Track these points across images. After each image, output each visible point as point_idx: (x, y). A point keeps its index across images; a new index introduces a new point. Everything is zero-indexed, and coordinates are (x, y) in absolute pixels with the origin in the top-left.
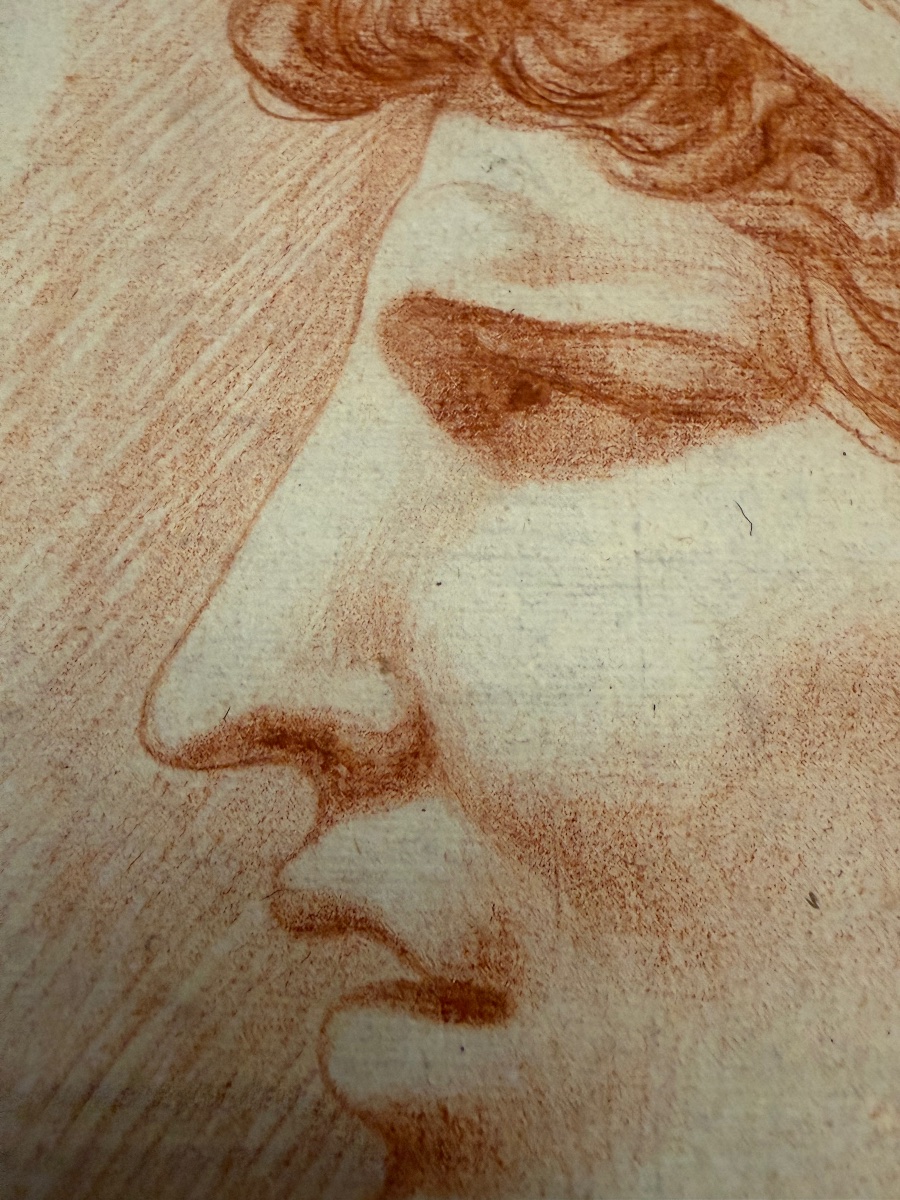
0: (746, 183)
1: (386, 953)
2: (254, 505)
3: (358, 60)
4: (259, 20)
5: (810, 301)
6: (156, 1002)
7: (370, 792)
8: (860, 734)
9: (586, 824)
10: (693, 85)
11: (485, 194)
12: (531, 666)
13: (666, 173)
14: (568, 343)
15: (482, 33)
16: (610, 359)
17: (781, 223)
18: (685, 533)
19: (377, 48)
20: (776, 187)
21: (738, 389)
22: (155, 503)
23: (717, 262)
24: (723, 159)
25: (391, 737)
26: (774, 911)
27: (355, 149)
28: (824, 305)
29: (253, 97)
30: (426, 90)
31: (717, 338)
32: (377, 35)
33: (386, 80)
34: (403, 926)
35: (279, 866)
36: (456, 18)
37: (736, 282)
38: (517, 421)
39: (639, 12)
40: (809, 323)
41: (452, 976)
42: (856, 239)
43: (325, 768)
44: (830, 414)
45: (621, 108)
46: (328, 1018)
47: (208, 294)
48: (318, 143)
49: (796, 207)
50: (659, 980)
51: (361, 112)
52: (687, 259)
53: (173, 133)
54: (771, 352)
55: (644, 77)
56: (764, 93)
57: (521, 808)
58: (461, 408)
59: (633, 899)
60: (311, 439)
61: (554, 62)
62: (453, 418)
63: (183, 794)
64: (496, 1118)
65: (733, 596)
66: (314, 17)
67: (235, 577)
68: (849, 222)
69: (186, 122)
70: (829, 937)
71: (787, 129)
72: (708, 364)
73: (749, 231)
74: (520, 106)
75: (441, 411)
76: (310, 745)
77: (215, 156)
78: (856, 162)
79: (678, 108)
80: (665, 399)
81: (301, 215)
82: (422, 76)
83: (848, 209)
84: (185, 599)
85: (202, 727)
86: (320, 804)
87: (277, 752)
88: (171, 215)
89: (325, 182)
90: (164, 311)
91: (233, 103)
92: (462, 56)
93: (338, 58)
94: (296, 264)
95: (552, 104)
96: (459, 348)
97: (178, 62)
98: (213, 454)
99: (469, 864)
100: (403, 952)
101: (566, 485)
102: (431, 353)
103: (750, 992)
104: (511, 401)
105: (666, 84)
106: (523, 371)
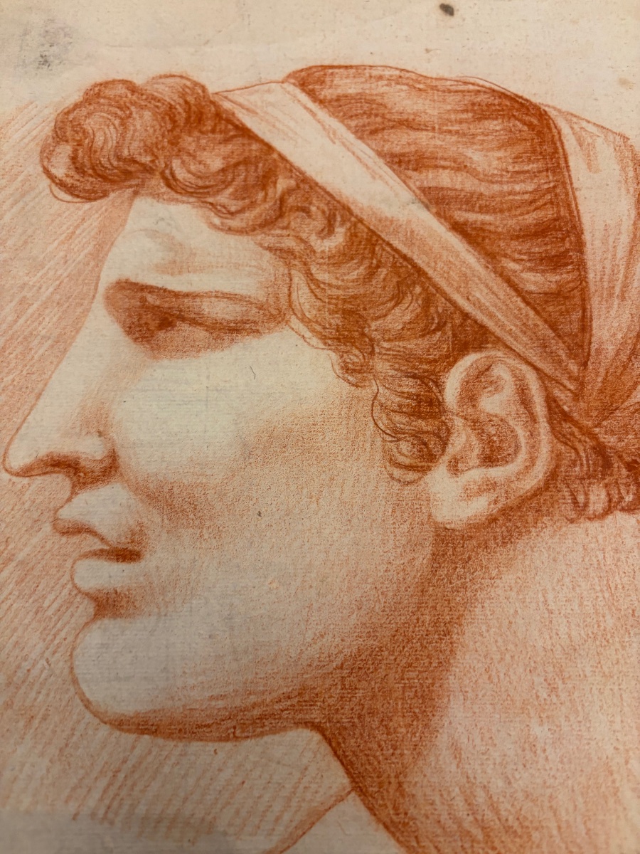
0: (270, 227)
1: (96, 540)
2: (50, 373)
3: (100, 172)
4: (54, 153)
5: (291, 280)
6: (10, 560)
7: (92, 483)
8: (287, 454)
9: (176, 491)
10: (251, 180)
11: (153, 234)
12: (160, 433)
13: (235, 223)
14: (186, 300)
15: (157, 157)
16: (203, 307)
17: (283, 245)
18: (228, 379)
19: (109, 167)
20: (283, 228)
21: (256, 319)
22: (8, 373)
23: (253, 263)
24: (261, 216)
25: (101, 461)
26: (244, 518)
27: (97, 215)
28: (296, 282)
29: (51, 191)
30: (131, 186)
31: (250, 297)
32: (109, 160)
33: (112, 182)
34: (103, 530)
35: (56, 511)
36: (146, 151)
37: (260, 272)
38: (161, 334)
39: (230, 147)
40: (289, 290)
41: (120, 547)
42: (314, 252)
43: (75, 474)
44: (293, 329)
45: (218, 192)
46: (74, 563)
47: (31, 283)
48: (80, 213)
49: (290, 237)
50: (198, 544)
51: (101, 198)
52: (241, 262)
53: (15, 210)
54: (272, 303)
55: (230, 178)
56: (282, 184)
57: (151, 486)
58: (138, 329)
59: (192, 516)
60: (74, 344)
61: (189, 172)
62: (134, 334)
63: (19, 486)
64: (134, 593)
65: (244, 404)
66: (80, 151)
67: (41, 403)
68: (312, 244)
69: (21, 204)
70: (263, 526)
71: (291, 201)
72: (244, 309)
73: (269, 249)
74: (173, 193)
75: (129, 331)
76: (69, 466)
77: (34, 220)
78: (320, 215)
79: (244, 192)
80: (225, 324)
81: (72, 247)
82: (129, 180)
83: (313, 237)
84: (21, 412)
85: (28, 461)
86: (72, 488)
87: (57, 469)
88: (15, 248)
89: (83, 232)
90: (12, 292)
91: (42, 194)
92: (148, 170)
93: (90, 172)
94: (70, 269)
95: (187, 192)
96: (139, 303)
97: (17, 175)
98: (33, 352)
99: (130, 507)
100: (103, 539)
101: (180, 361)
102: (126, 306)
103: (232, 545)
104: (160, 326)
105: (239, 181)
106: (166, 313)
